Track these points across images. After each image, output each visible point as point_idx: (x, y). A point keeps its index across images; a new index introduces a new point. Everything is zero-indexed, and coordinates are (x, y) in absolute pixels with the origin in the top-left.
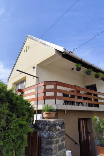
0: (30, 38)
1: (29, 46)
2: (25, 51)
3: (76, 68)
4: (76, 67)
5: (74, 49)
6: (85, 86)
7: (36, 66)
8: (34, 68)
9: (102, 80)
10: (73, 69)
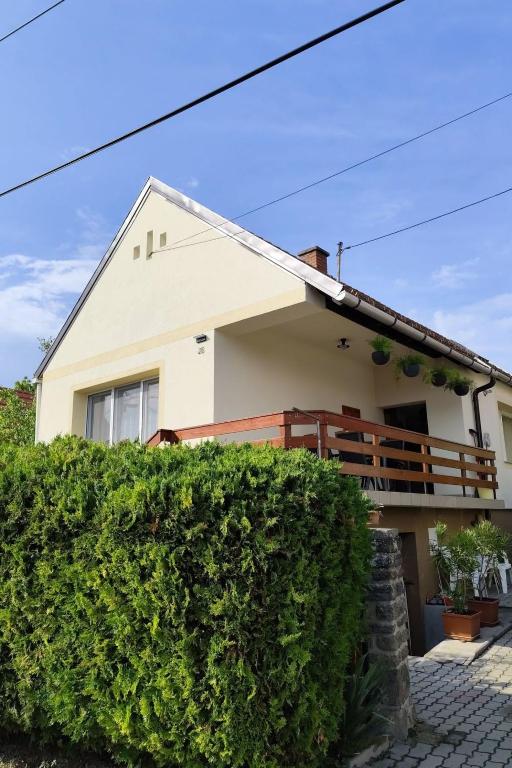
0: (169, 199)
1: (163, 237)
2: (137, 250)
3: (373, 354)
4: (373, 350)
5: (340, 244)
6: (380, 408)
7: (211, 335)
8: (202, 339)
9: (453, 392)
10: (343, 341)
